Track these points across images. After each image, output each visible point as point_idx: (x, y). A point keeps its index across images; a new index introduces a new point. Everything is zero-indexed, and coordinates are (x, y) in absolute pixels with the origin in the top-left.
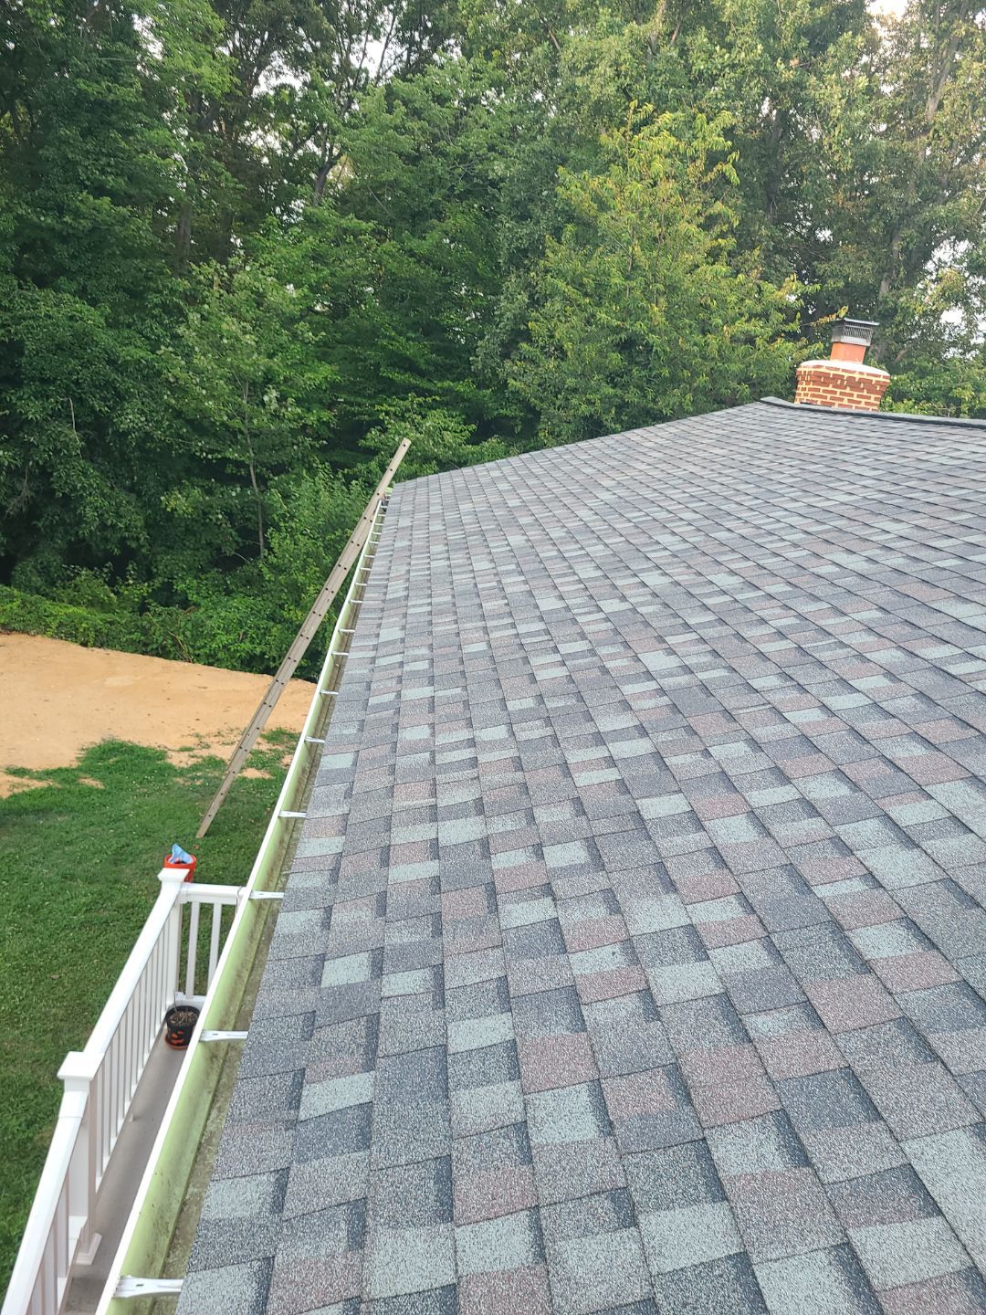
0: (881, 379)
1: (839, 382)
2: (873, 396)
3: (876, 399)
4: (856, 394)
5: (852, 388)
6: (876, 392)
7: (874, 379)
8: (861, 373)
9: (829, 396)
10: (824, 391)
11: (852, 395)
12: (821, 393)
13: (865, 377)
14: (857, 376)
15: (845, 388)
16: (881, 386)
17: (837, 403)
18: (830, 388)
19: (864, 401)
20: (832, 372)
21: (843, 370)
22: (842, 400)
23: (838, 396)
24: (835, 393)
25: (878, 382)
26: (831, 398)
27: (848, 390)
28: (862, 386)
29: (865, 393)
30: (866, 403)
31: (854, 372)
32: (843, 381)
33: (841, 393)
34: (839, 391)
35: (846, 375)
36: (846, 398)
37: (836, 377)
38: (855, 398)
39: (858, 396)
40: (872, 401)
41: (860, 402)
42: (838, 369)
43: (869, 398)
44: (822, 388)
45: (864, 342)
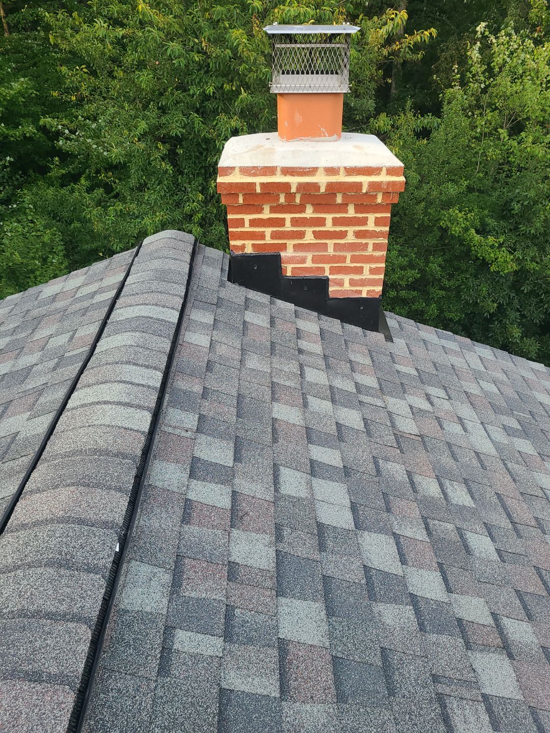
0: (383, 178)
1: (282, 200)
2: (371, 217)
3: (378, 222)
4: (329, 217)
5: (318, 207)
6: (377, 208)
7: (365, 180)
8: (331, 171)
9: (268, 231)
10: (253, 223)
11: (322, 222)
12: (247, 228)
13: (342, 178)
14: (322, 180)
15: (301, 208)
16: (386, 194)
17: (290, 243)
18: (266, 214)
19: (351, 230)
20: (258, 180)
21: (287, 171)
22: (301, 235)
23: (288, 227)
24: (281, 222)
25: (374, 186)
26: (274, 236)
27: (309, 212)
28: (339, 199)
29: (351, 212)
30: (358, 234)
31: (313, 171)
32: (290, 196)
33: (295, 222)
34: (288, 217)
35: (294, 181)
36: (309, 231)
37: (270, 191)
38: (329, 227)
39: (336, 222)
40: (371, 226)
41: (343, 235)
42: (270, 171)
43: (364, 222)
44: (247, 218)
45: (338, 84)
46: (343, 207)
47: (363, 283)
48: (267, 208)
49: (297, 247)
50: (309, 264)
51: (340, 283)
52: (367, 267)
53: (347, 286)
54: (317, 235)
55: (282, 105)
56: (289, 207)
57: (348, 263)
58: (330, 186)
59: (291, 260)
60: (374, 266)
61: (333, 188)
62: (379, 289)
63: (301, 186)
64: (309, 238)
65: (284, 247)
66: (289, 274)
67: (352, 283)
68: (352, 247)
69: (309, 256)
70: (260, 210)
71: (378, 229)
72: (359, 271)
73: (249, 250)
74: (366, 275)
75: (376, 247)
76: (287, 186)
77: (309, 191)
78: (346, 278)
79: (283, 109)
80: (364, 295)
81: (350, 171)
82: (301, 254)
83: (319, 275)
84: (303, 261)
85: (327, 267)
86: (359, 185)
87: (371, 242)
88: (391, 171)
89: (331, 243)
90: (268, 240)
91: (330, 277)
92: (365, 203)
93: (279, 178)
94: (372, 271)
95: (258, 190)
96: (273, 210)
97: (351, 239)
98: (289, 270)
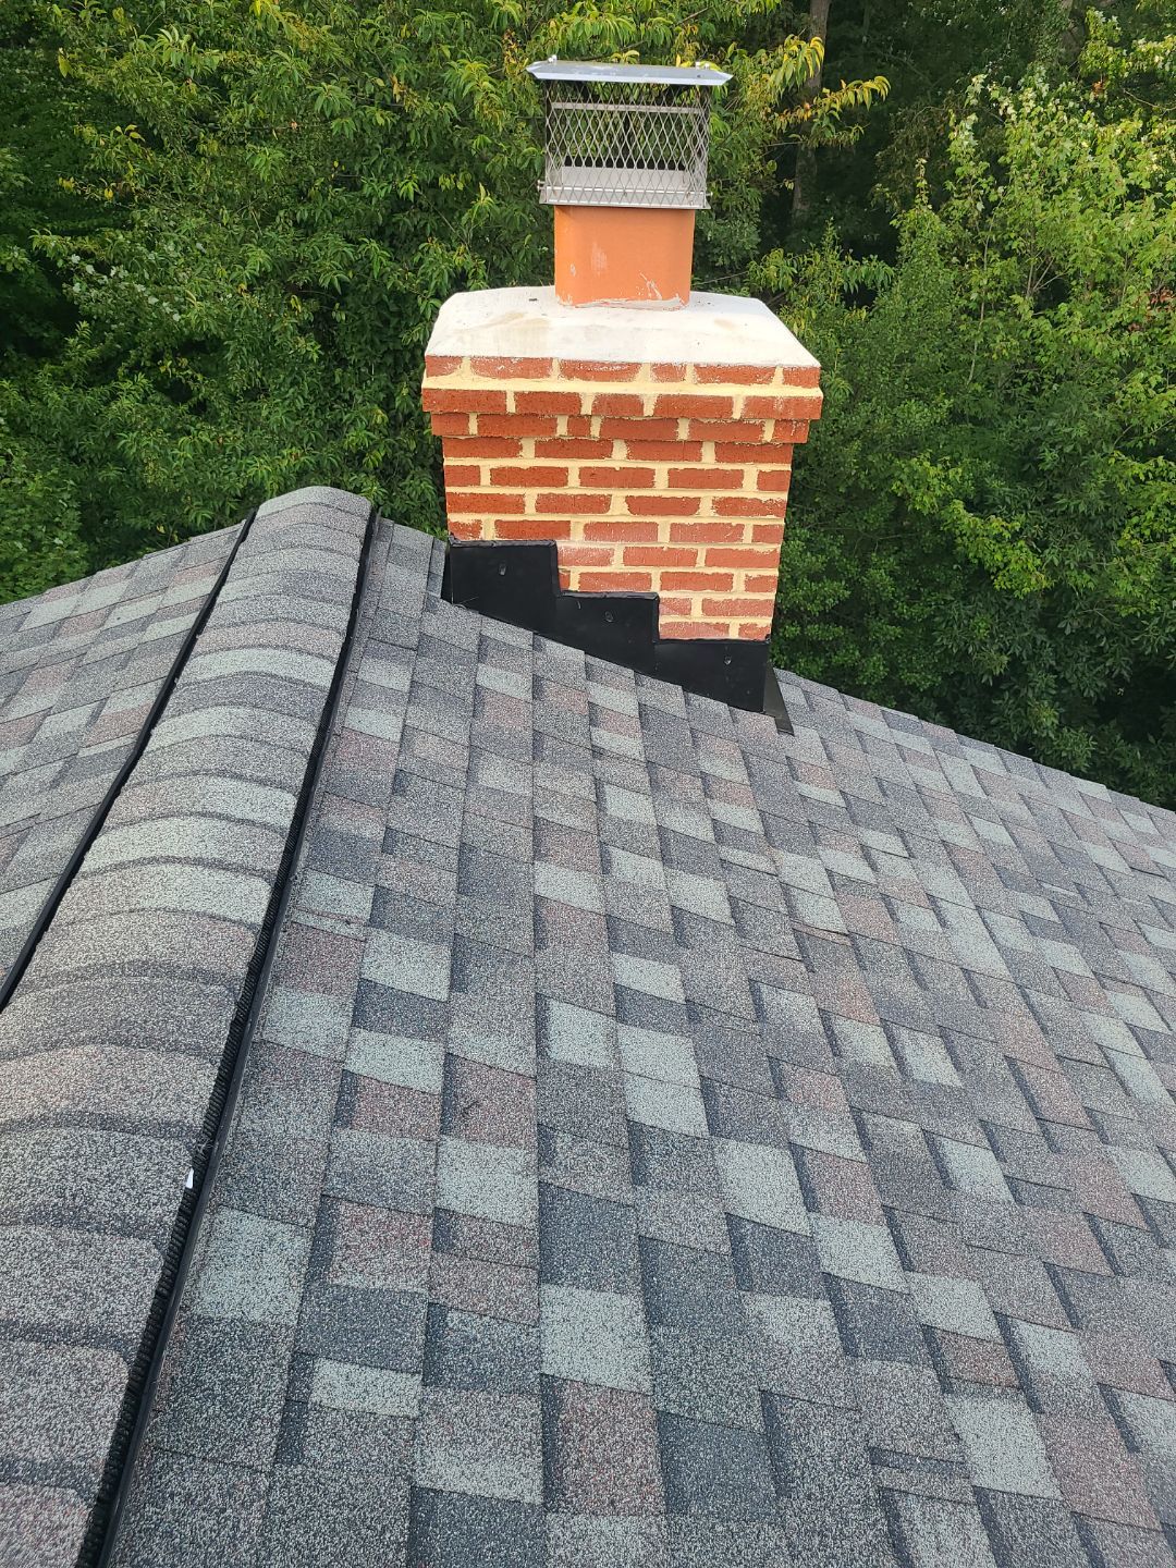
0: (777, 390)
1: (562, 429)
2: (751, 471)
3: (764, 481)
4: (661, 469)
5: (638, 447)
6: (763, 452)
7: (738, 393)
8: (666, 371)
9: (531, 495)
10: (499, 476)
11: (646, 479)
12: (485, 487)
13: (690, 387)
14: (647, 390)
15: (603, 448)
16: (782, 423)
17: (579, 521)
18: (527, 459)
19: (707, 497)
20: (512, 386)
21: (573, 369)
22: (602, 504)
23: (574, 487)
25: (759, 406)
26: (544, 505)
27: (619, 458)
28: (683, 432)
29: (708, 459)
30: (722, 506)
31: (628, 370)
32: (579, 422)
33: (588, 476)
34: (574, 466)
35: (587, 390)
36: (618, 496)
37: (537, 410)
38: (661, 488)
39: (676, 479)
40: (749, 490)
41: (690, 507)
42: (537, 367)
43: (735, 480)
44: (487, 465)
45: (684, 191)
46: (691, 449)
47: (732, 608)
48: (528, 446)
49: (592, 531)
50: (617, 566)
51: (684, 608)
52: (740, 576)
53: (697, 615)
54: (635, 505)
55: (564, 230)
56: (577, 446)
57: (701, 567)
58: (664, 402)
59: (581, 557)
60: (754, 573)
61: (671, 409)
62: (765, 622)
63: (602, 402)
64: (618, 512)
65: (564, 529)
66: (574, 586)
67: (709, 607)
68: (710, 532)
69: (618, 549)
70: (514, 450)
71: (764, 497)
72: (724, 583)
73: (489, 534)
74: (739, 592)
75: (761, 534)
76: (573, 400)
77: (619, 412)
78: (696, 598)
79: (567, 237)
80: (734, 634)
81: (708, 373)
82: (599, 545)
83: (638, 590)
84: (605, 559)
85: (656, 573)
86: (725, 404)
87: (749, 523)
88: (794, 376)
89: (664, 523)
90: (531, 514)
91: (663, 595)
92: (738, 442)
93: (555, 384)
94: (751, 584)
95: (511, 407)
96: (542, 450)
97: (706, 515)
98: (574, 579)
